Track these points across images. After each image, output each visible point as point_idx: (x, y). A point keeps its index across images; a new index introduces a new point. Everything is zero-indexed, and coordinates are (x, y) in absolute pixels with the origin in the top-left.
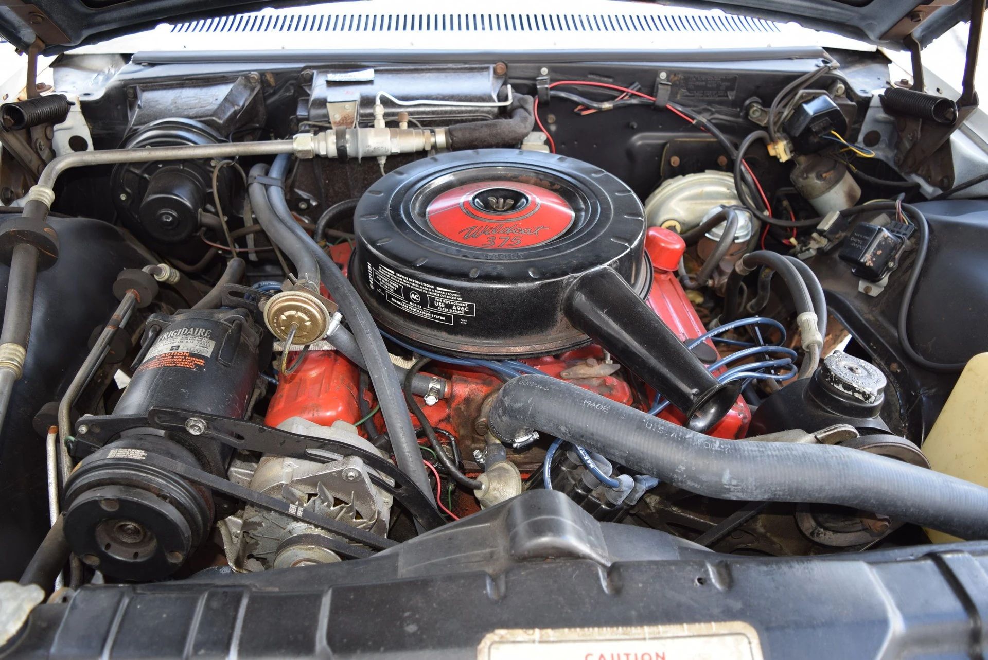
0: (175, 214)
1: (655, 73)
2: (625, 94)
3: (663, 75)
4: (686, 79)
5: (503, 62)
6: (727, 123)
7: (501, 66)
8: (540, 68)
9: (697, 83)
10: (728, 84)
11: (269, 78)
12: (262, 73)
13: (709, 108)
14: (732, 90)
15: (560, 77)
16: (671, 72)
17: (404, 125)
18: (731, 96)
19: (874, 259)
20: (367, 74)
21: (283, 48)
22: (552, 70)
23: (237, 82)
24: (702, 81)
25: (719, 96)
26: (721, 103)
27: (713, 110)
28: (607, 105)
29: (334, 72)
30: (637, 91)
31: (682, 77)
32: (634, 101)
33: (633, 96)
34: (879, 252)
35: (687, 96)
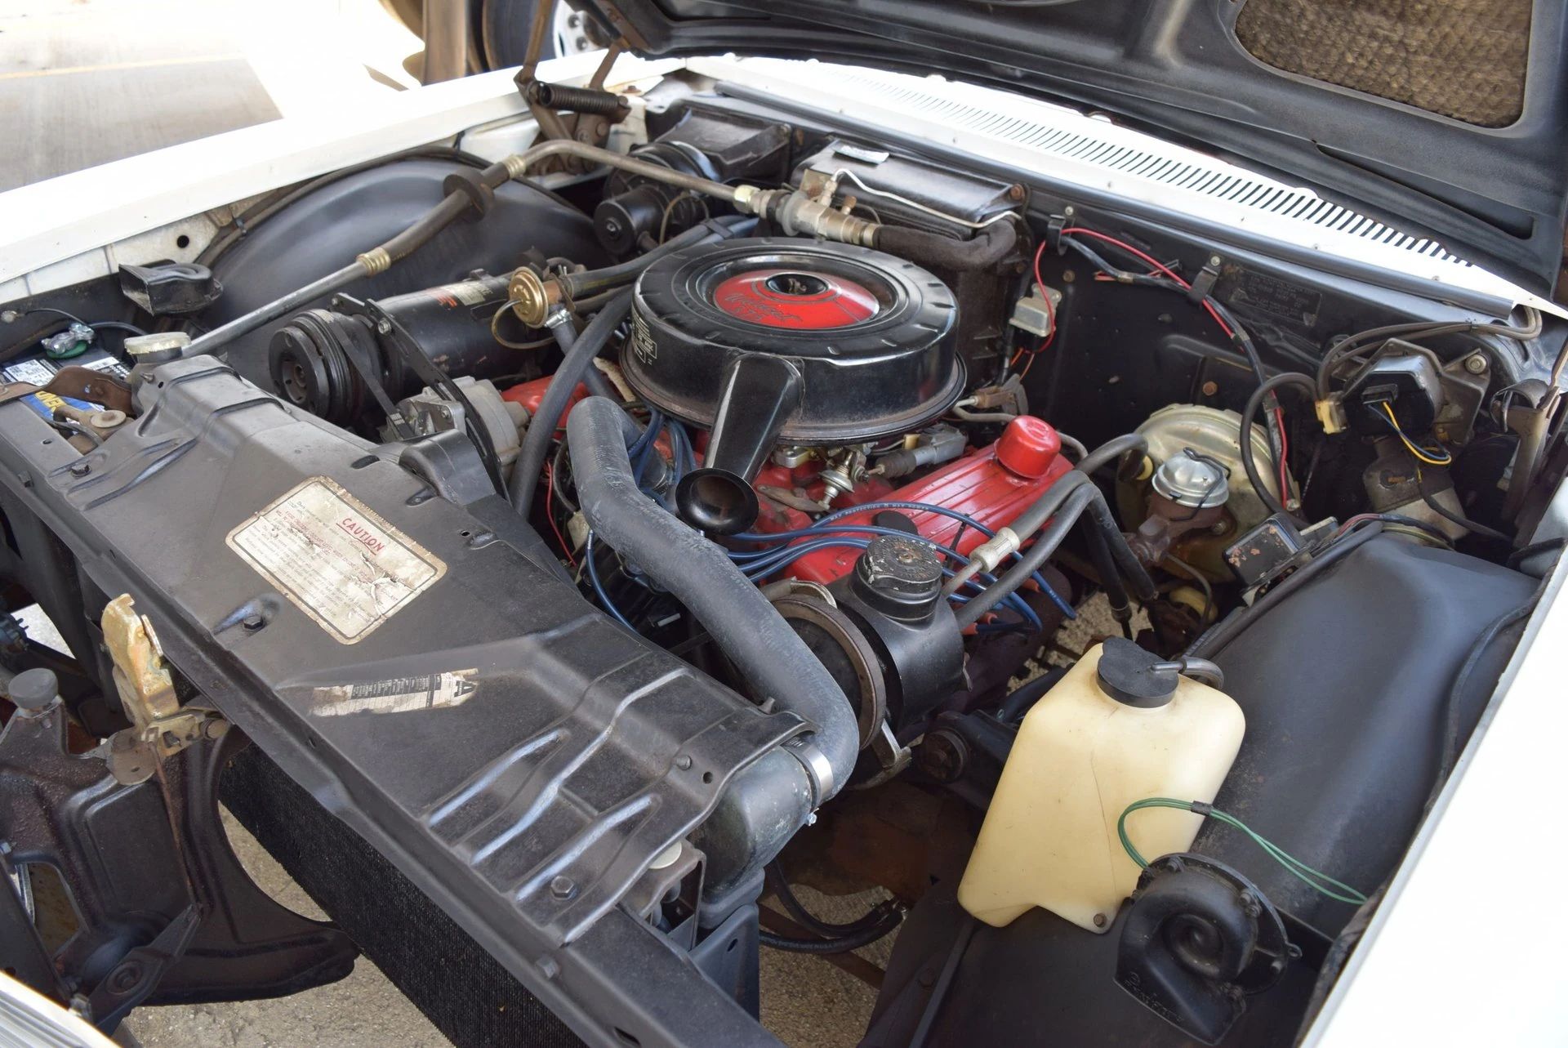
0: (620, 228)
1: (1204, 254)
2: (1158, 271)
3: (1216, 260)
4: (1247, 277)
5: (1023, 186)
6: (1297, 360)
7: (1019, 188)
8: (1065, 206)
9: (1260, 286)
10: (1307, 302)
11: (798, 133)
12: (795, 128)
13: (1276, 329)
14: (1312, 312)
15: (1086, 225)
16: (1227, 259)
17: (847, 210)
18: (1308, 320)
19: (1244, 558)
20: (878, 157)
21: (841, 112)
22: (1078, 211)
23: (767, 130)
24: (1269, 286)
25: (1291, 316)
26: (1293, 327)
27: (1281, 334)
28: (1125, 276)
29: (851, 146)
30: (1172, 270)
31: (1242, 271)
32: (1163, 282)
33: (1165, 275)
34: (1256, 552)
35: (1244, 300)
